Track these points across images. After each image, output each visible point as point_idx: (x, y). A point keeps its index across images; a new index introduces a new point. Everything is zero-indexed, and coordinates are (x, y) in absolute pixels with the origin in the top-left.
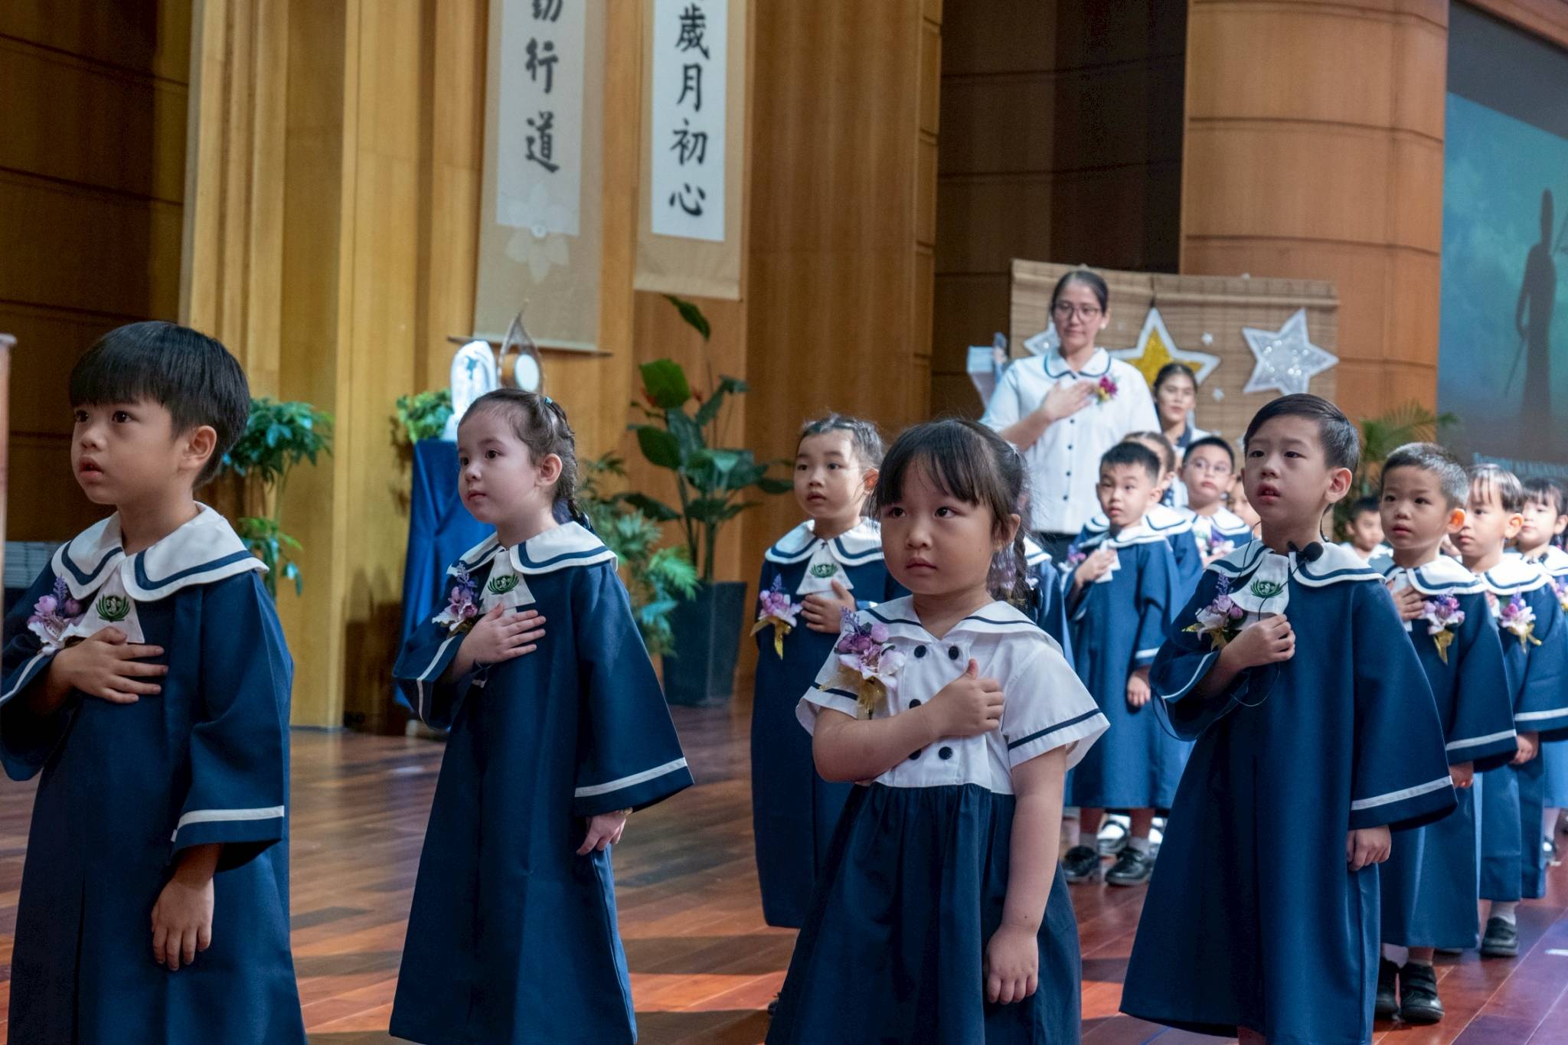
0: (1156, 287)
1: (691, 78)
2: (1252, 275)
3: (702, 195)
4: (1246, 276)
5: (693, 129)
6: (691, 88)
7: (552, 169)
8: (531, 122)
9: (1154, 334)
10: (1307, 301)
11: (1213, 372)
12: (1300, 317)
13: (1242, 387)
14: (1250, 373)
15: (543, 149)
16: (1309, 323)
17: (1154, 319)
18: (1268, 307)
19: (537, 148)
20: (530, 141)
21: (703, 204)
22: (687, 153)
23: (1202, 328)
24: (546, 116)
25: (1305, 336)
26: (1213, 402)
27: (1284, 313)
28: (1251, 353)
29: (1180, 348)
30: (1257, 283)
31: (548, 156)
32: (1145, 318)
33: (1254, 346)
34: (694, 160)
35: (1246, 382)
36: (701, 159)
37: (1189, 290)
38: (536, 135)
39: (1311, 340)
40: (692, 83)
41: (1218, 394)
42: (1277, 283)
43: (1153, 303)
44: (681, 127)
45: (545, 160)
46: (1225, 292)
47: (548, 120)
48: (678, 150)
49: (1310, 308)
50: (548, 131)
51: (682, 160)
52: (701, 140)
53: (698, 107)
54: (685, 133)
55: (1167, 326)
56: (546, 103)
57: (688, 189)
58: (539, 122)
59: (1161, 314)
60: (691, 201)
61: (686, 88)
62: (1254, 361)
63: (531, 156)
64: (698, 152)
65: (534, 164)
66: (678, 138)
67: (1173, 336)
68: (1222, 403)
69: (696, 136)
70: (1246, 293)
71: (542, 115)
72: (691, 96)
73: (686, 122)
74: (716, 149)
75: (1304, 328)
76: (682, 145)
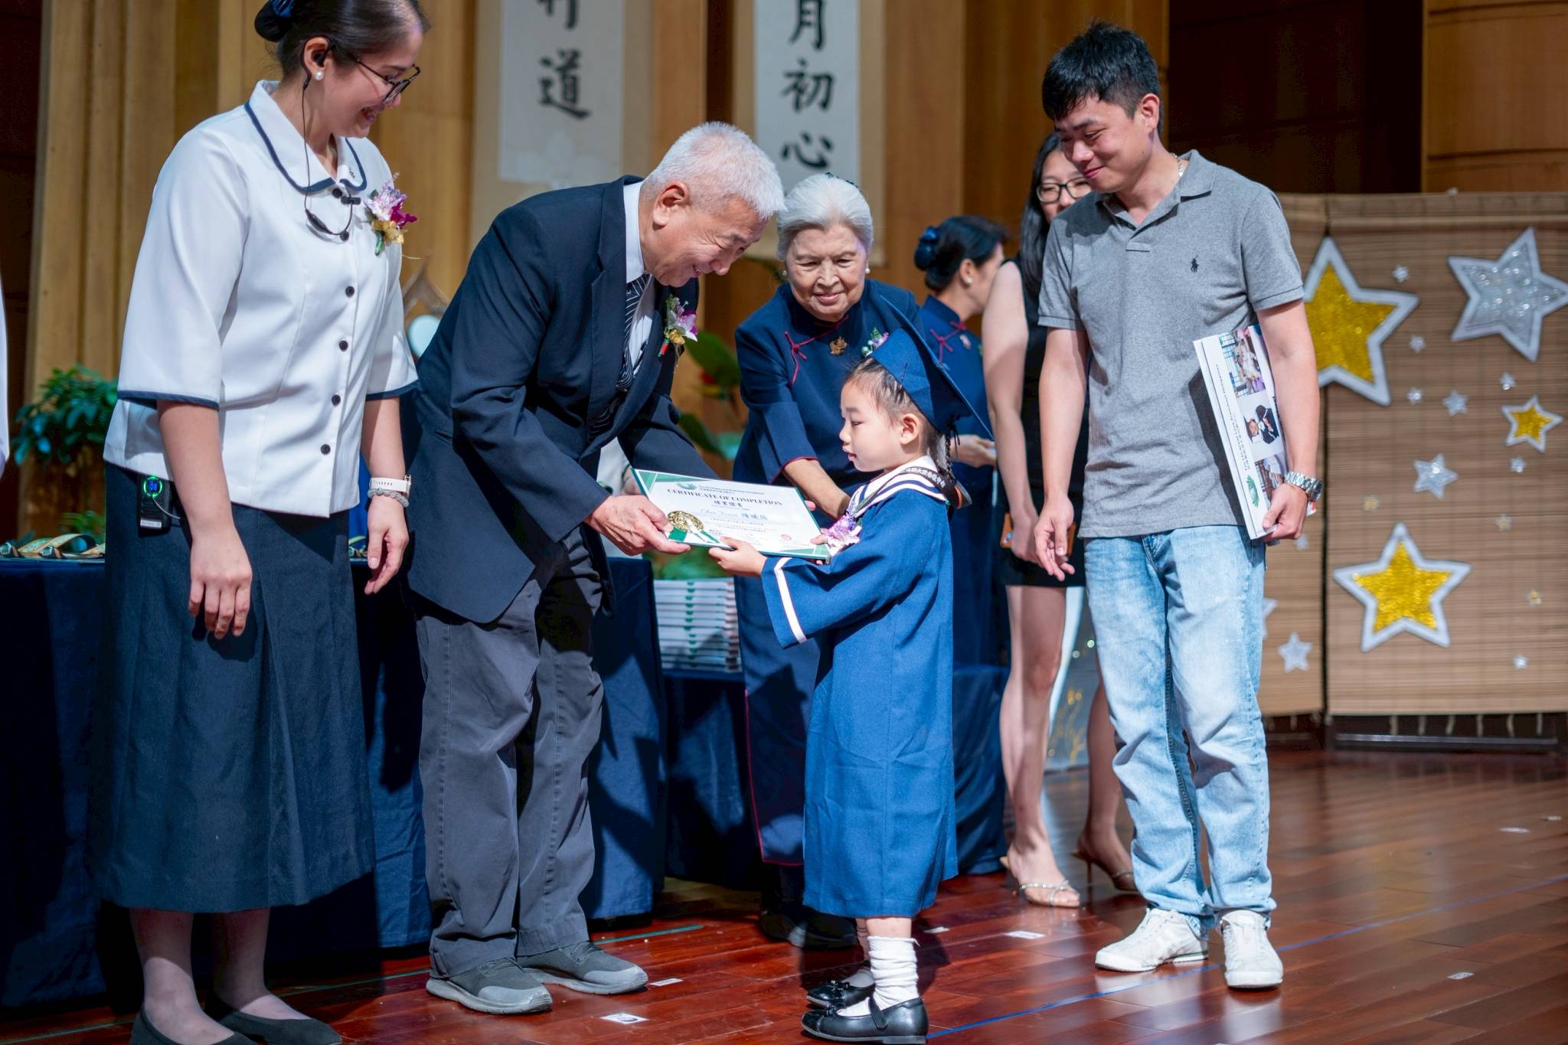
0: (1332, 212)
1: (809, 12)
2: (1461, 190)
3: (827, 144)
4: (1453, 192)
5: (812, 69)
6: (809, 24)
7: (581, 115)
8: (546, 62)
9: (1330, 268)
10: (1537, 219)
11: (1411, 315)
12: (1528, 238)
13: (1450, 332)
14: (1459, 314)
15: (564, 93)
16: (1540, 246)
17: (1329, 252)
18: (1483, 228)
19: (556, 91)
20: (546, 83)
21: (829, 156)
22: (804, 98)
23: (1396, 261)
24: (569, 56)
25: (1535, 264)
26: (1411, 353)
27: (1508, 235)
28: (1461, 289)
29: (1363, 286)
30: (1471, 199)
31: (574, 100)
32: (1316, 251)
33: (1465, 282)
34: (815, 106)
35: (1455, 325)
36: (825, 104)
37: (1376, 213)
38: (555, 76)
39: (1544, 269)
40: (811, 18)
41: (1417, 343)
42: (1495, 199)
43: (1327, 232)
44: (796, 67)
45: (568, 105)
46: (1424, 213)
47: (572, 60)
48: (792, 96)
49: (1540, 228)
50: (573, 72)
51: (797, 105)
52: (824, 84)
53: (819, 44)
54: (801, 75)
55: (1346, 260)
56: (570, 40)
57: (807, 138)
58: (559, 62)
59: (1338, 246)
60: (811, 152)
61: (802, 24)
62: (1466, 298)
63: (547, 101)
64: (821, 96)
65: (553, 112)
66: (790, 82)
67: (1353, 271)
68: (1423, 354)
69: (817, 78)
70: (1453, 213)
71: (562, 54)
72: (809, 34)
73: (803, 63)
74: (847, 94)
75: (1533, 254)
76: (798, 89)
